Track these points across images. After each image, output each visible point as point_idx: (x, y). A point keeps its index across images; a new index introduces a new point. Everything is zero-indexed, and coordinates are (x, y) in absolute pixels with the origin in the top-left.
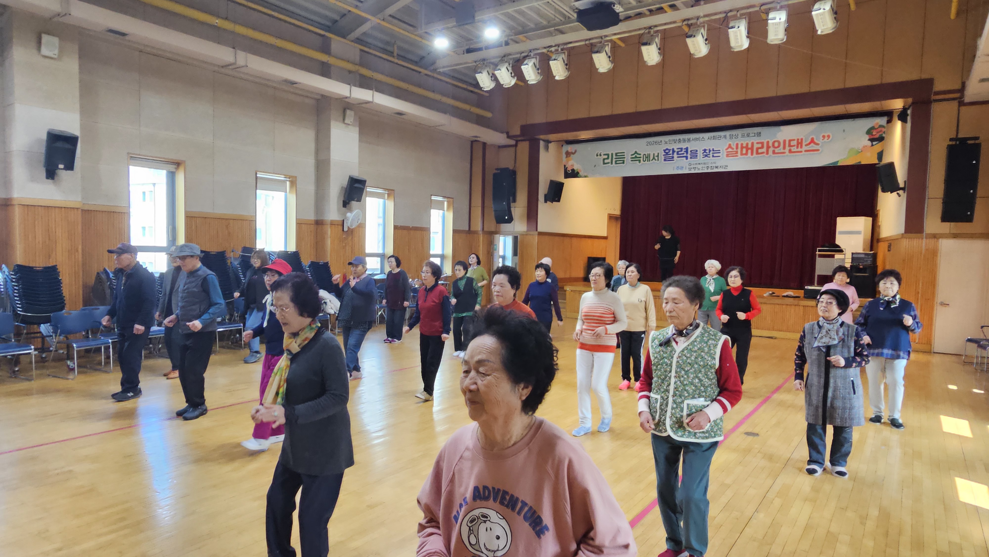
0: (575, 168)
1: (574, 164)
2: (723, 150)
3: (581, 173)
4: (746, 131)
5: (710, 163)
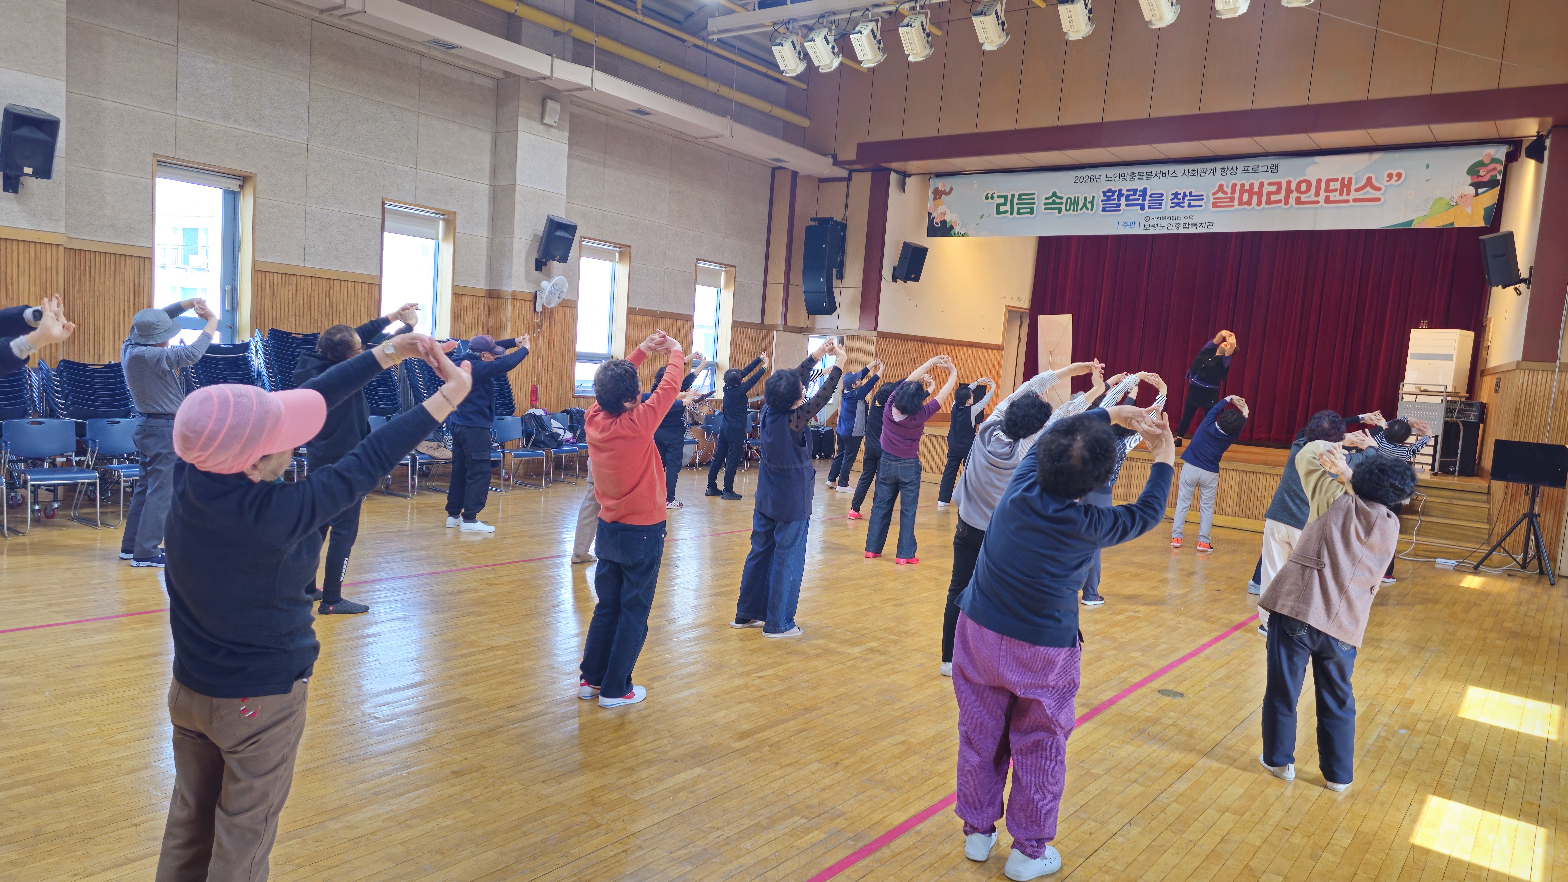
0: (948, 218)
1: (945, 211)
2: (1207, 196)
3: (956, 229)
4: (1251, 163)
5: (1183, 217)
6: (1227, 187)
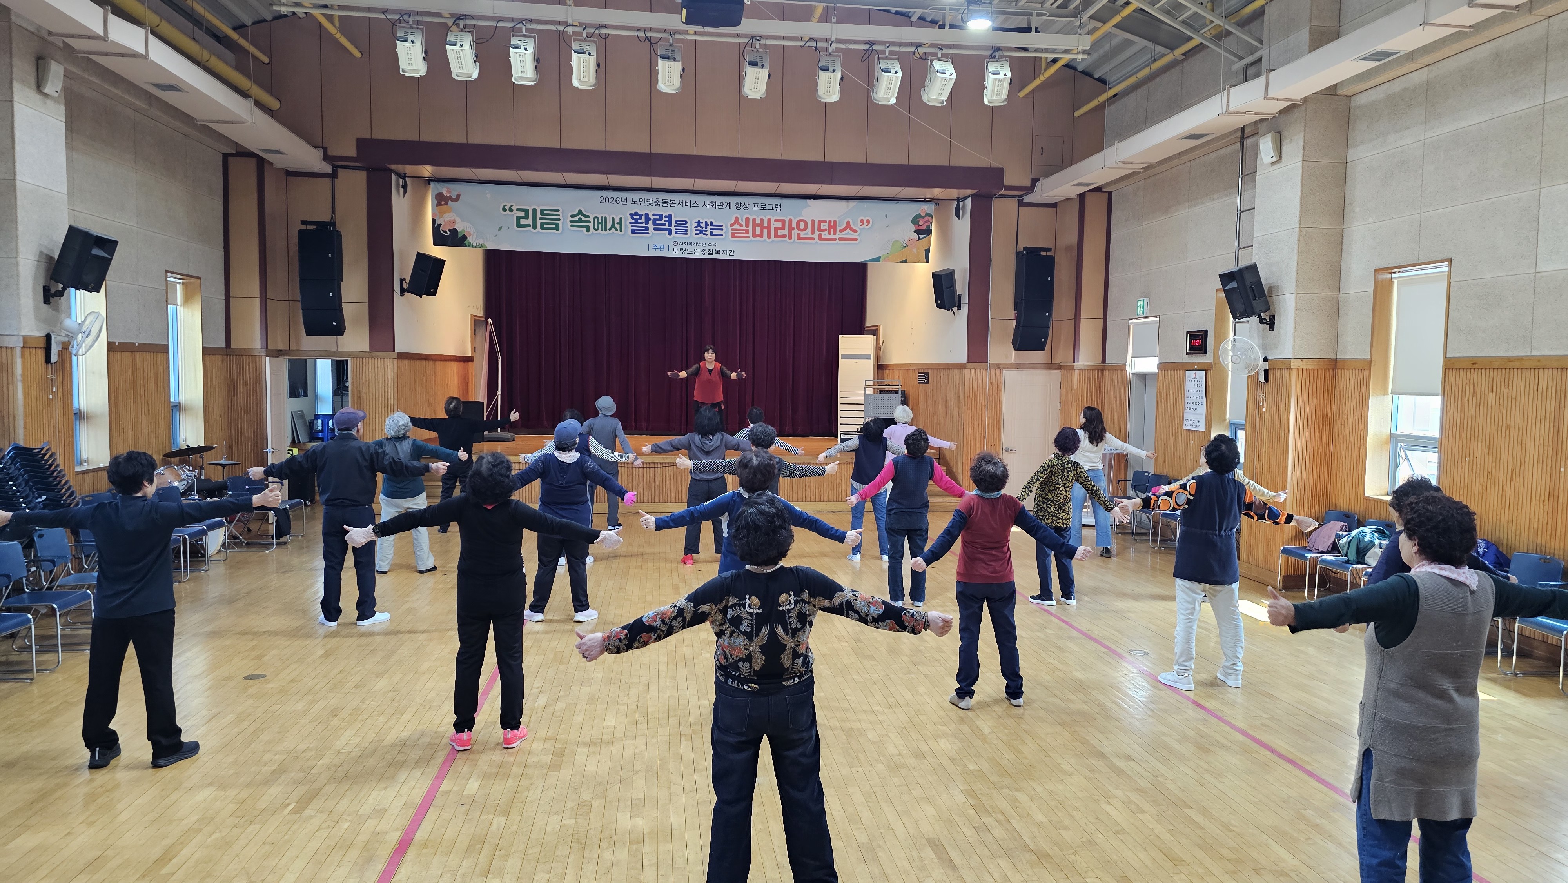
2: (726, 227)
4: (760, 201)
5: (707, 244)
6: (742, 220)
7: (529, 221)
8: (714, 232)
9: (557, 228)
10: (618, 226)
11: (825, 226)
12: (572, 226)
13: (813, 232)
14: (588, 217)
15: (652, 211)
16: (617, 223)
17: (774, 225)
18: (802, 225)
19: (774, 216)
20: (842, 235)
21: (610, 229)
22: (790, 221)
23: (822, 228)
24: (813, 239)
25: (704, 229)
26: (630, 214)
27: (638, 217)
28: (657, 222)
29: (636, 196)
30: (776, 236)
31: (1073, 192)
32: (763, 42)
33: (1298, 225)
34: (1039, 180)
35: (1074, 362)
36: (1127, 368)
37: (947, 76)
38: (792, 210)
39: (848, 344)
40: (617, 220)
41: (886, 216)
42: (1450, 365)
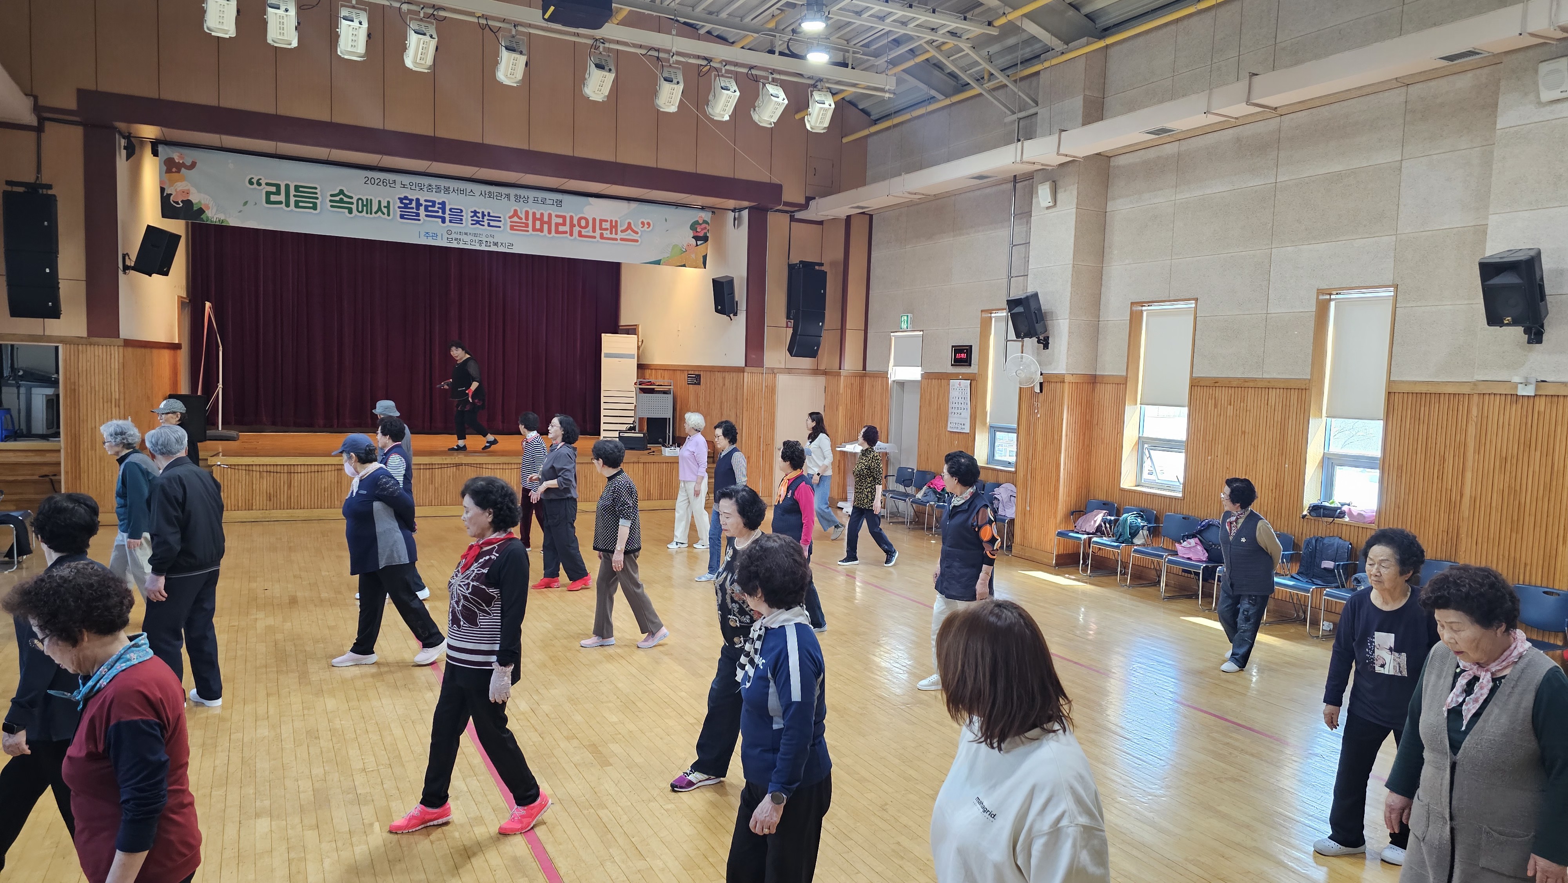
0: (195, 198)
1: (189, 190)
2: (505, 219)
3: (209, 213)
4: (540, 195)
5: (484, 236)
6: (521, 213)
7: (282, 198)
8: (492, 223)
9: (315, 207)
10: (385, 210)
11: (605, 225)
12: (332, 206)
13: (594, 231)
14: (351, 198)
15: (423, 197)
16: (385, 207)
17: (555, 220)
18: (583, 223)
19: (555, 211)
20: (624, 236)
21: (376, 213)
22: (571, 218)
23: (604, 227)
24: (594, 237)
25: (481, 219)
26: (399, 198)
27: (408, 202)
28: (430, 209)
29: (406, 179)
30: (557, 232)
31: (843, 211)
32: (607, 45)
33: (1072, 262)
34: (814, 198)
35: (840, 369)
36: (889, 376)
37: (780, 100)
38: (573, 207)
39: (610, 342)
40: (384, 204)
41: (666, 220)
42: (1196, 384)
